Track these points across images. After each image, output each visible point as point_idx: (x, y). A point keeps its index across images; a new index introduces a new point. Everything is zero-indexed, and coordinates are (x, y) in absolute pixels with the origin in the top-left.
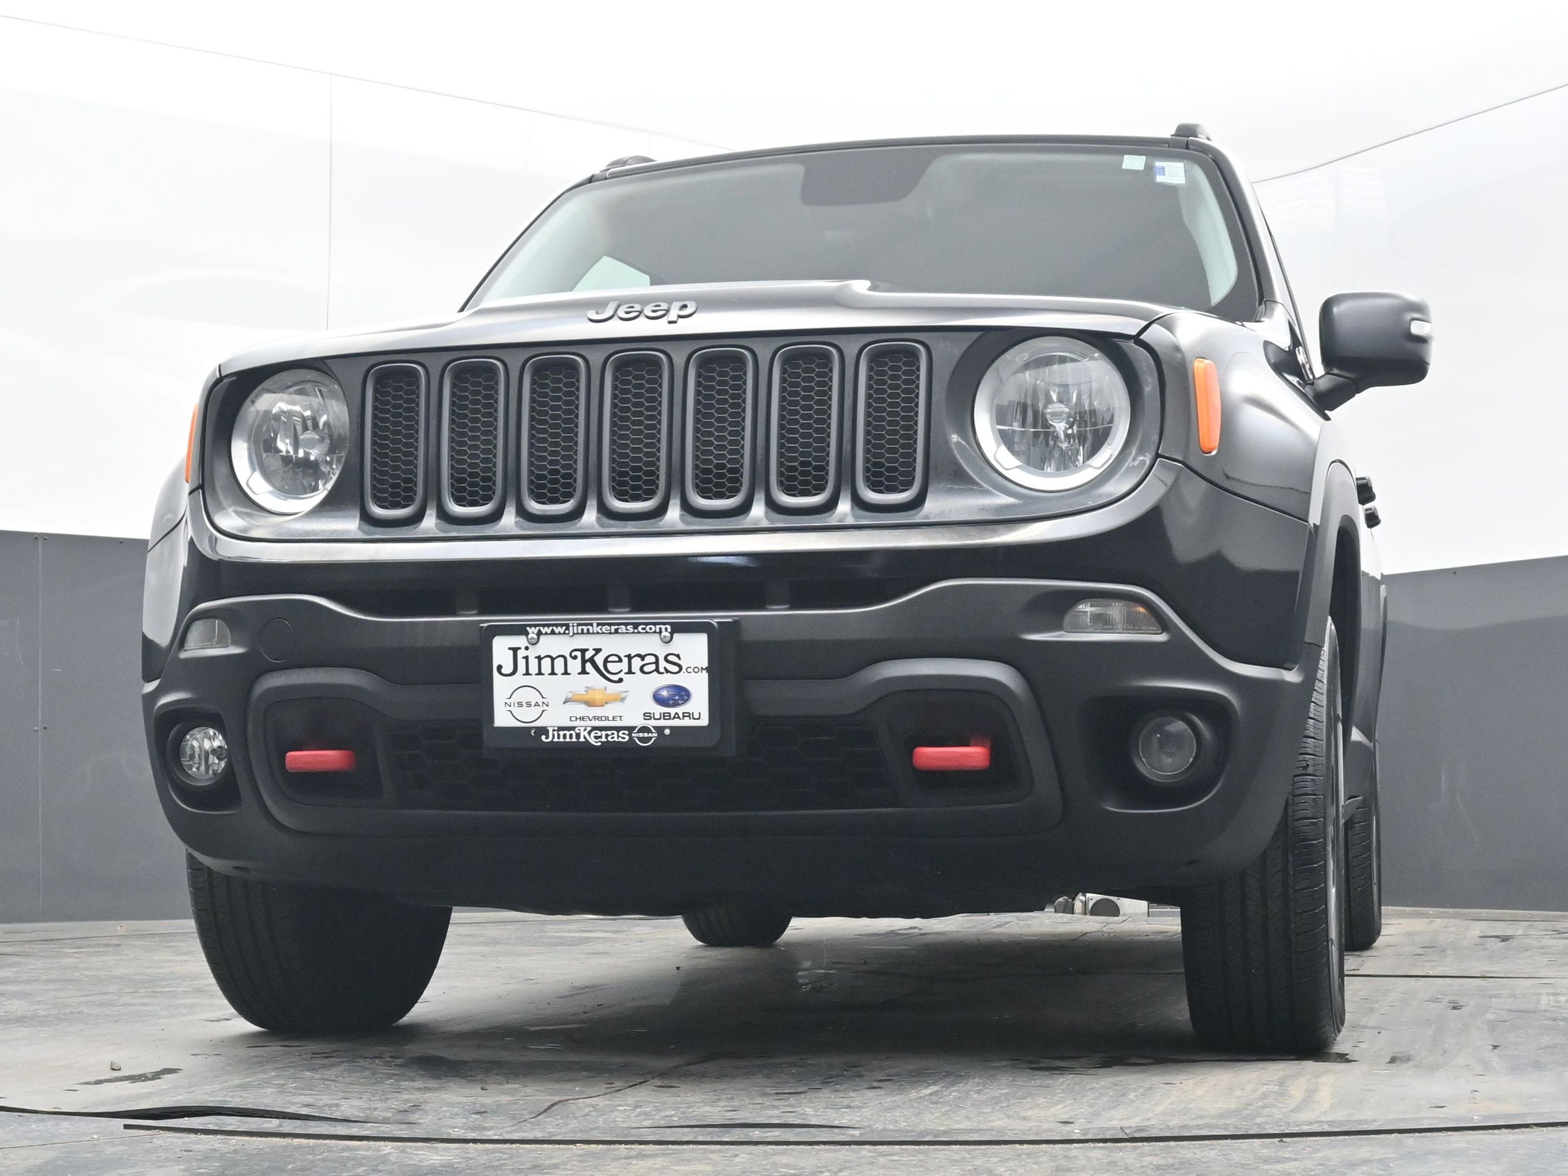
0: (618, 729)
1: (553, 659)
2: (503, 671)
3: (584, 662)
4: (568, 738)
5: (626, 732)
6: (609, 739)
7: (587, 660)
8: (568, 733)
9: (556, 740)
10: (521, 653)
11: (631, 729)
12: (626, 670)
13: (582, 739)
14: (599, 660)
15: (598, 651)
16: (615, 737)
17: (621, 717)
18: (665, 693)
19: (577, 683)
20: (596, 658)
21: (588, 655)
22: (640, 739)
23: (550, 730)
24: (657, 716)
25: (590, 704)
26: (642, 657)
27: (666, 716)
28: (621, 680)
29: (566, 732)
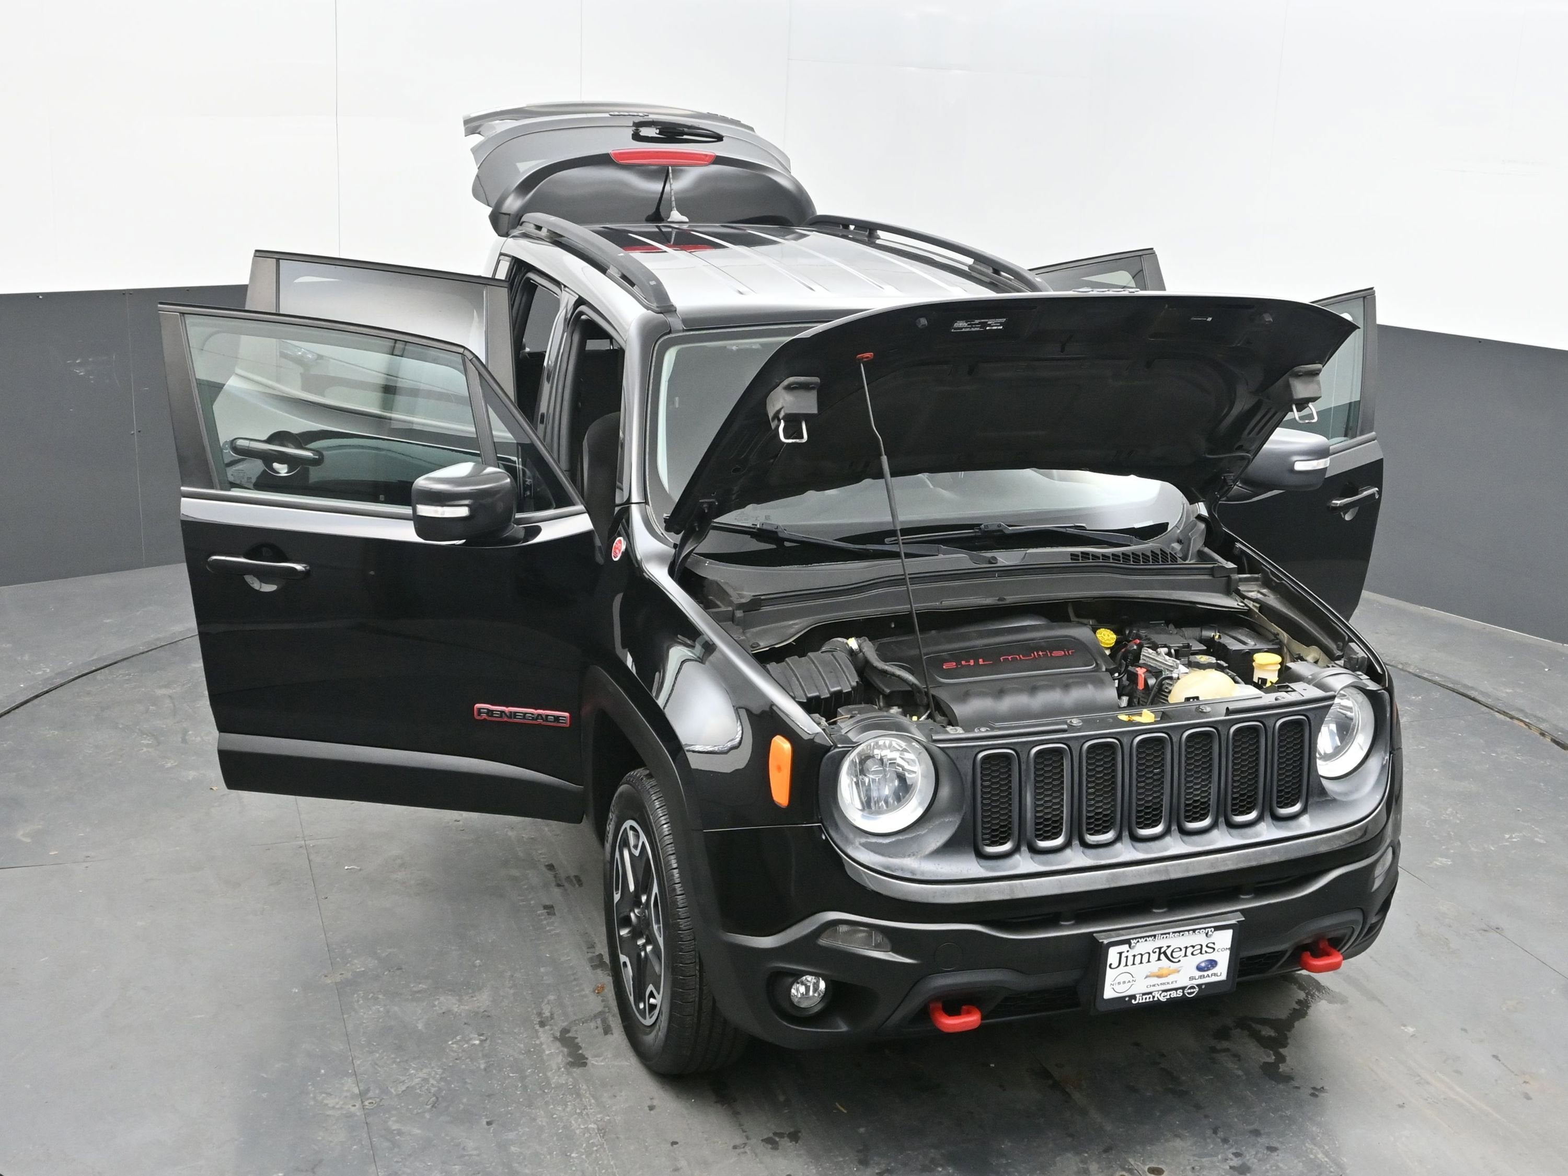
0: (1176, 989)
1: (1142, 955)
2: (1112, 966)
3: (1160, 954)
4: (1148, 999)
5: (1181, 991)
6: (1172, 996)
7: (1161, 952)
8: (1148, 996)
9: (1141, 1001)
10: (1124, 955)
11: (1183, 988)
12: (1184, 955)
13: (1156, 999)
14: (1169, 953)
15: (1168, 947)
16: (1174, 994)
17: (1176, 982)
18: (1203, 965)
19: (1154, 966)
20: (1167, 951)
21: (1163, 950)
22: (1188, 993)
23: (1138, 996)
24: (1197, 978)
25: (1159, 977)
26: (1193, 947)
27: (1201, 977)
28: (1179, 961)
29: (1146, 996)
